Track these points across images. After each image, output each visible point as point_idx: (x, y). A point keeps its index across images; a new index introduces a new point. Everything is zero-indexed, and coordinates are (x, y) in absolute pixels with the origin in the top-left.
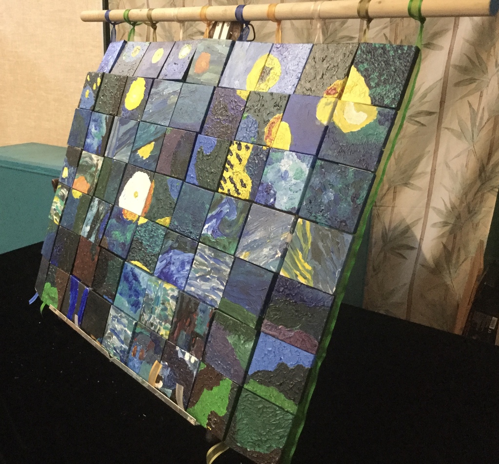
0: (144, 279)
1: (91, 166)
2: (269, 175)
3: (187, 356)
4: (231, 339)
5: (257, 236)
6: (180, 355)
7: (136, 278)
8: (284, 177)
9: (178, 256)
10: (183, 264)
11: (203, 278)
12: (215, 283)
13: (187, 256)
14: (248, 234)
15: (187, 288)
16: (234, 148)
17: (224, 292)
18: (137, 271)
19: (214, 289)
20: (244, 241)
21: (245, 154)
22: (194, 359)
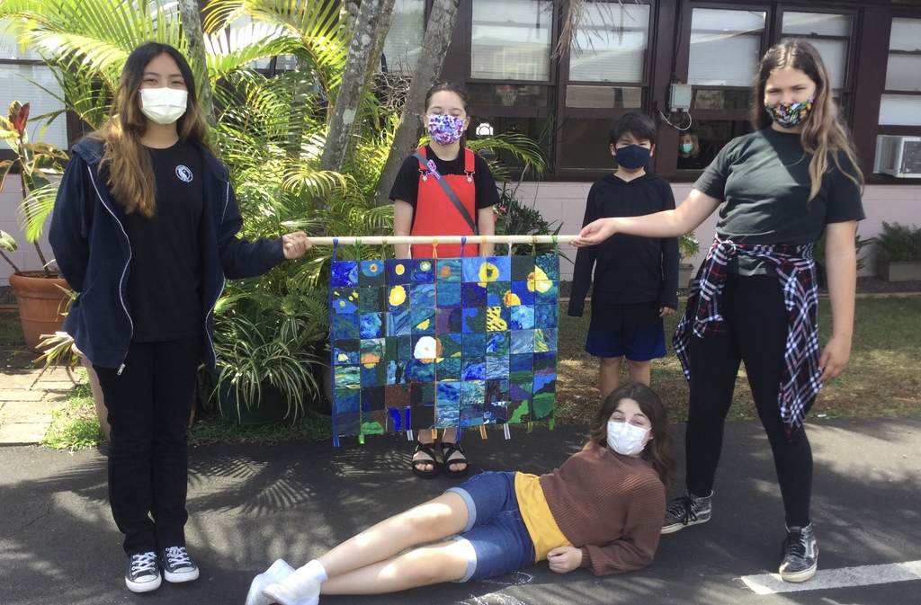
0: (456, 385)
1: (376, 346)
2: (514, 317)
3: (499, 404)
4: (521, 387)
5: (519, 343)
6: (495, 405)
7: (450, 387)
8: (523, 316)
9: (475, 368)
10: (480, 369)
11: (495, 370)
12: (503, 369)
13: (480, 365)
14: (513, 343)
15: (487, 378)
16: (489, 310)
17: (510, 370)
18: (449, 384)
19: (503, 372)
20: (513, 347)
21: (498, 312)
22: (504, 403)
